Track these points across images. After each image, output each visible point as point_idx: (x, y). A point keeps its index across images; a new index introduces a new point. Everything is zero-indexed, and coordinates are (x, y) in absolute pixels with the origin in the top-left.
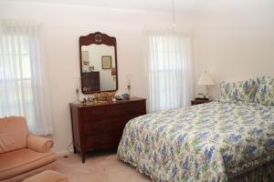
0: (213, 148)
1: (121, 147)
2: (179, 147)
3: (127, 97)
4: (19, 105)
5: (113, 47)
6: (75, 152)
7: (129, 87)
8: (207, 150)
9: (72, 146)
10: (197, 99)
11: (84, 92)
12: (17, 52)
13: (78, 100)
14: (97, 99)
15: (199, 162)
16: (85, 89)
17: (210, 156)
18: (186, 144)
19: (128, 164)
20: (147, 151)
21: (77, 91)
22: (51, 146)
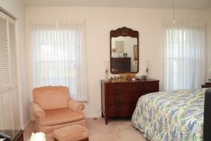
0: (195, 123)
1: (134, 116)
2: (170, 119)
3: (145, 78)
4: (65, 78)
5: (136, 39)
6: (103, 116)
7: (147, 70)
8: (190, 124)
9: (101, 112)
10: (206, 84)
11: (112, 73)
12: (66, 42)
13: (107, 78)
14: (121, 78)
15: (183, 133)
16: (113, 70)
17: (192, 128)
18: (176, 117)
19: (137, 129)
20: (150, 120)
21: (107, 71)
22: (83, 109)
